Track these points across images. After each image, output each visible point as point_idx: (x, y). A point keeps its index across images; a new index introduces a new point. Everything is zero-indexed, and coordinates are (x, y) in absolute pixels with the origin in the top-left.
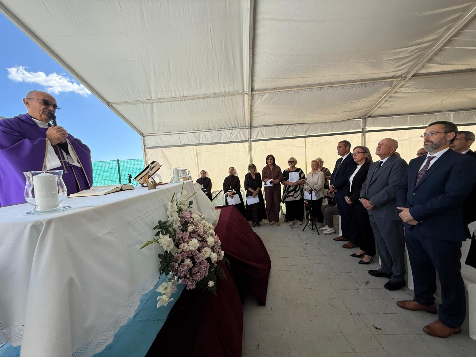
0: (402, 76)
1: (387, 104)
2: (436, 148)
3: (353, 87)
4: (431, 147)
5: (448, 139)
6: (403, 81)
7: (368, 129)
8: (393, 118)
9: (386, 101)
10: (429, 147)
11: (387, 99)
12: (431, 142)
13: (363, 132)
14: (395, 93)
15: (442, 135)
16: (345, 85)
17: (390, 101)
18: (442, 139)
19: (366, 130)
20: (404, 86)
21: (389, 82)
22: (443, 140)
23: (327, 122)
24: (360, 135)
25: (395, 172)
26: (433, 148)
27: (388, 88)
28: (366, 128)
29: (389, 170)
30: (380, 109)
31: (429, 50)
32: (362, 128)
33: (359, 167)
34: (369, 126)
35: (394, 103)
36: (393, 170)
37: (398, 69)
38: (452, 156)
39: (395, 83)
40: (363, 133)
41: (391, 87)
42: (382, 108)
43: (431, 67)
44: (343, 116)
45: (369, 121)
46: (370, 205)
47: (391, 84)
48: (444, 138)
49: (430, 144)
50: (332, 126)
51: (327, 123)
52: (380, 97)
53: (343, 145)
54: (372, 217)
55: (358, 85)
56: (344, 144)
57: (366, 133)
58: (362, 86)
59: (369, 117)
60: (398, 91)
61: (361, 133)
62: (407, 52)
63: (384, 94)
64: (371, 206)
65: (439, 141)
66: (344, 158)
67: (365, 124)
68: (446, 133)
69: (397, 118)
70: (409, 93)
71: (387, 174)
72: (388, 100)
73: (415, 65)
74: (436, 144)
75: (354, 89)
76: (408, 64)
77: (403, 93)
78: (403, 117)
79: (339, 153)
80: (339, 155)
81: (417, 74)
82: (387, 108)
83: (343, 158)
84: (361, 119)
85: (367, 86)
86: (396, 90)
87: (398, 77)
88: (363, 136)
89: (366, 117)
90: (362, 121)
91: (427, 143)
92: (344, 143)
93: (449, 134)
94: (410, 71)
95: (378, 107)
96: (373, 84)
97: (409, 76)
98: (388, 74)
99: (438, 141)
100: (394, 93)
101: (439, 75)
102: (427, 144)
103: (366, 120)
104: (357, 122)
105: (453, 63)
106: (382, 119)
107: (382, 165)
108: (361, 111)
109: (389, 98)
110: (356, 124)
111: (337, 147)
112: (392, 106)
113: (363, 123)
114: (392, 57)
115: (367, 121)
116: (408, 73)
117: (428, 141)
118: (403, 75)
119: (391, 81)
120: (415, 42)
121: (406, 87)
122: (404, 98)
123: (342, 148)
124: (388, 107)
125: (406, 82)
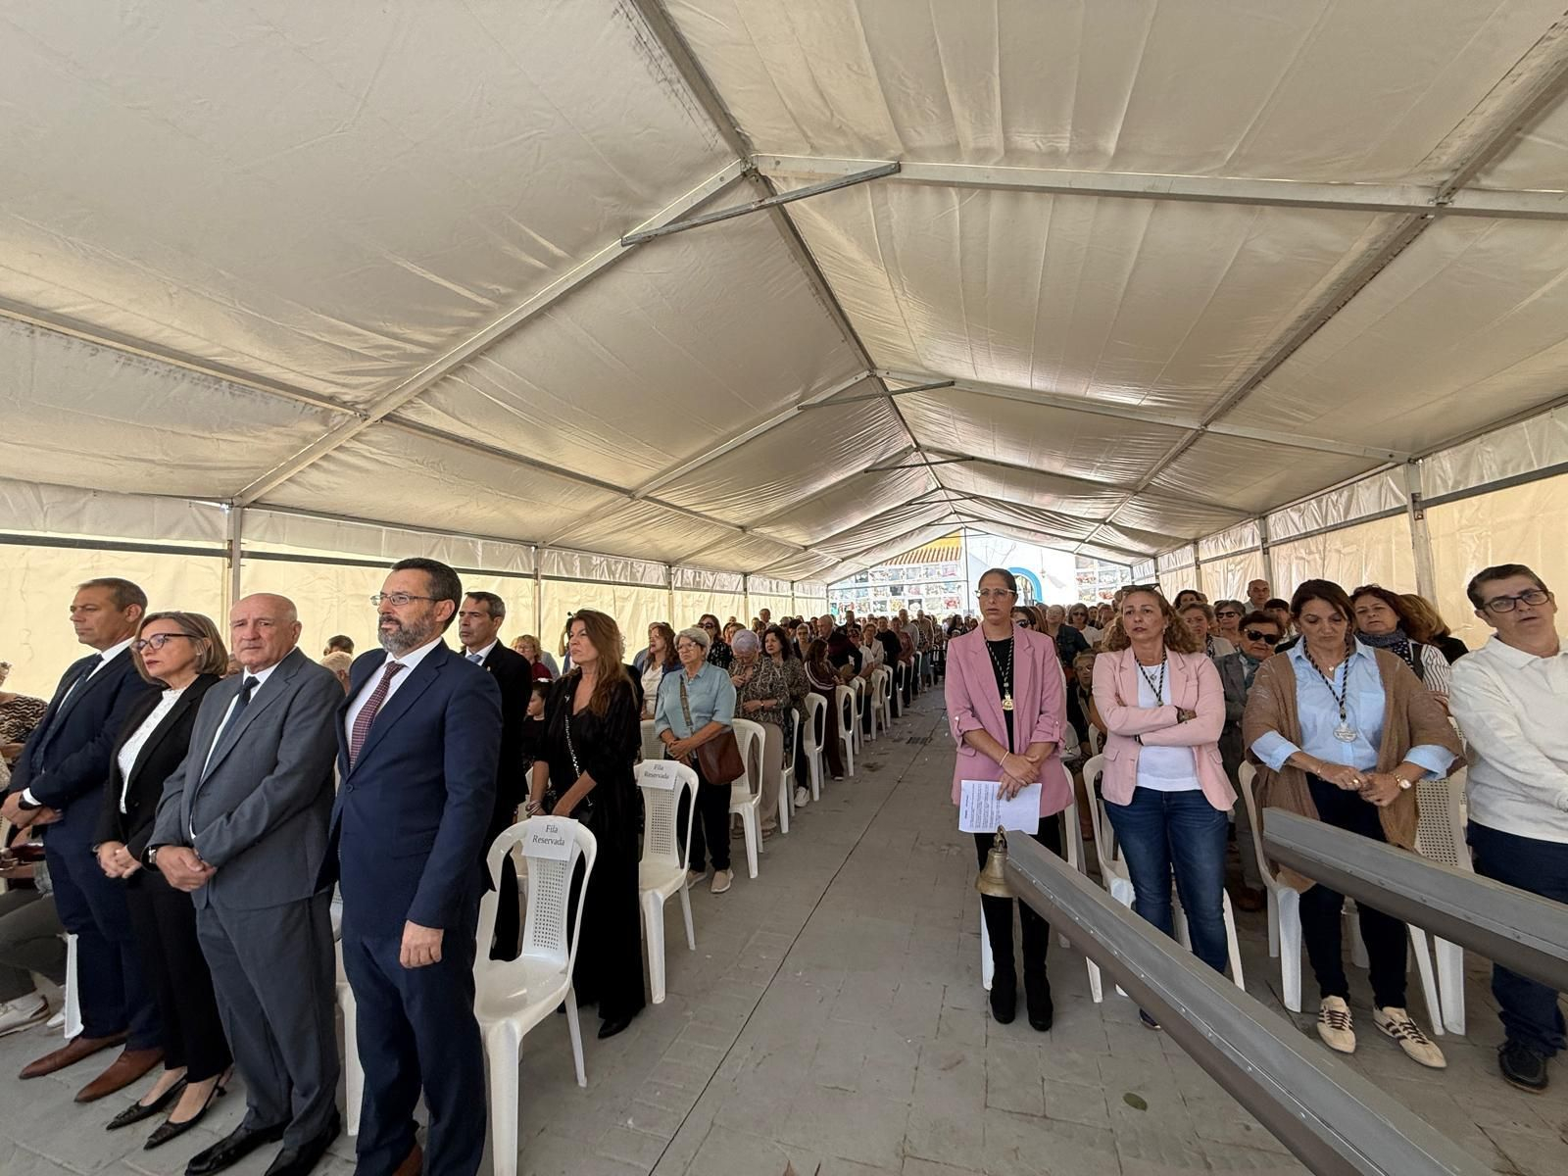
0: (358, 406)
1: (316, 477)
2: (408, 643)
3: (179, 376)
4: (396, 641)
5: (439, 619)
6: (360, 420)
7: (249, 545)
8: (339, 525)
9: (313, 465)
10: (390, 638)
11: (314, 459)
12: (398, 622)
13: (231, 554)
14: (340, 448)
15: (426, 606)
16: (140, 356)
17: (326, 471)
18: (423, 618)
19: (243, 548)
20: (364, 438)
21: (318, 408)
22: (427, 622)
23: (42, 484)
24: (218, 563)
25: (302, 716)
26: (401, 643)
27: (317, 428)
28: (243, 540)
29: (281, 713)
30: (294, 488)
31: (418, 366)
32: (225, 537)
33: (170, 699)
34: (255, 535)
35: (342, 481)
36: (293, 712)
37: (342, 379)
38: (444, 665)
39: (338, 419)
40: (230, 557)
41: (324, 428)
42: (299, 484)
43: (428, 413)
44: (134, 476)
45: (257, 518)
46: (198, 869)
47: (325, 418)
48: (428, 615)
49: (395, 628)
50: (78, 505)
51: (41, 487)
52: (293, 449)
53: (108, 598)
54: (208, 911)
55: (203, 377)
56: (116, 595)
57: (243, 561)
58: (216, 386)
59: (256, 504)
60: (347, 445)
61: (223, 556)
62: (366, 343)
63: (306, 441)
64: (203, 875)
65: (415, 624)
66: (109, 655)
67: (239, 526)
68: (435, 600)
69: (352, 526)
70: (377, 460)
71: (271, 731)
72: (318, 465)
73: (390, 390)
74: (407, 633)
75: (185, 386)
76: (371, 379)
77: (365, 457)
78: (369, 528)
79: (86, 636)
80: (81, 641)
81: (394, 415)
82: (318, 488)
83: (104, 655)
84: (224, 506)
85: (240, 396)
86: (343, 443)
87: (344, 404)
88: (230, 566)
89: (244, 503)
90: (227, 512)
91: (388, 626)
92: (114, 591)
93: (441, 604)
94: (378, 399)
95: (289, 480)
96: (262, 396)
97: (377, 414)
98: (311, 381)
99: (412, 623)
100: (335, 449)
101: (451, 442)
102: (387, 630)
103: (242, 513)
104: (207, 512)
105: (473, 424)
106: (305, 520)
107: (254, 692)
108: (223, 475)
109: (323, 458)
110: (198, 516)
111: (73, 609)
112: (333, 489)
113: (232, 520)
114: (323, 334)
115: (247, 517)
116: (372, 403)
117: (389, 620)
118: (361, 406)
119: (325, 408)
120: (382, 324)
121: (369, 443)
122: (367, 471)
123: (98, 615)
124: (323, 489)
125: (368, 427)
